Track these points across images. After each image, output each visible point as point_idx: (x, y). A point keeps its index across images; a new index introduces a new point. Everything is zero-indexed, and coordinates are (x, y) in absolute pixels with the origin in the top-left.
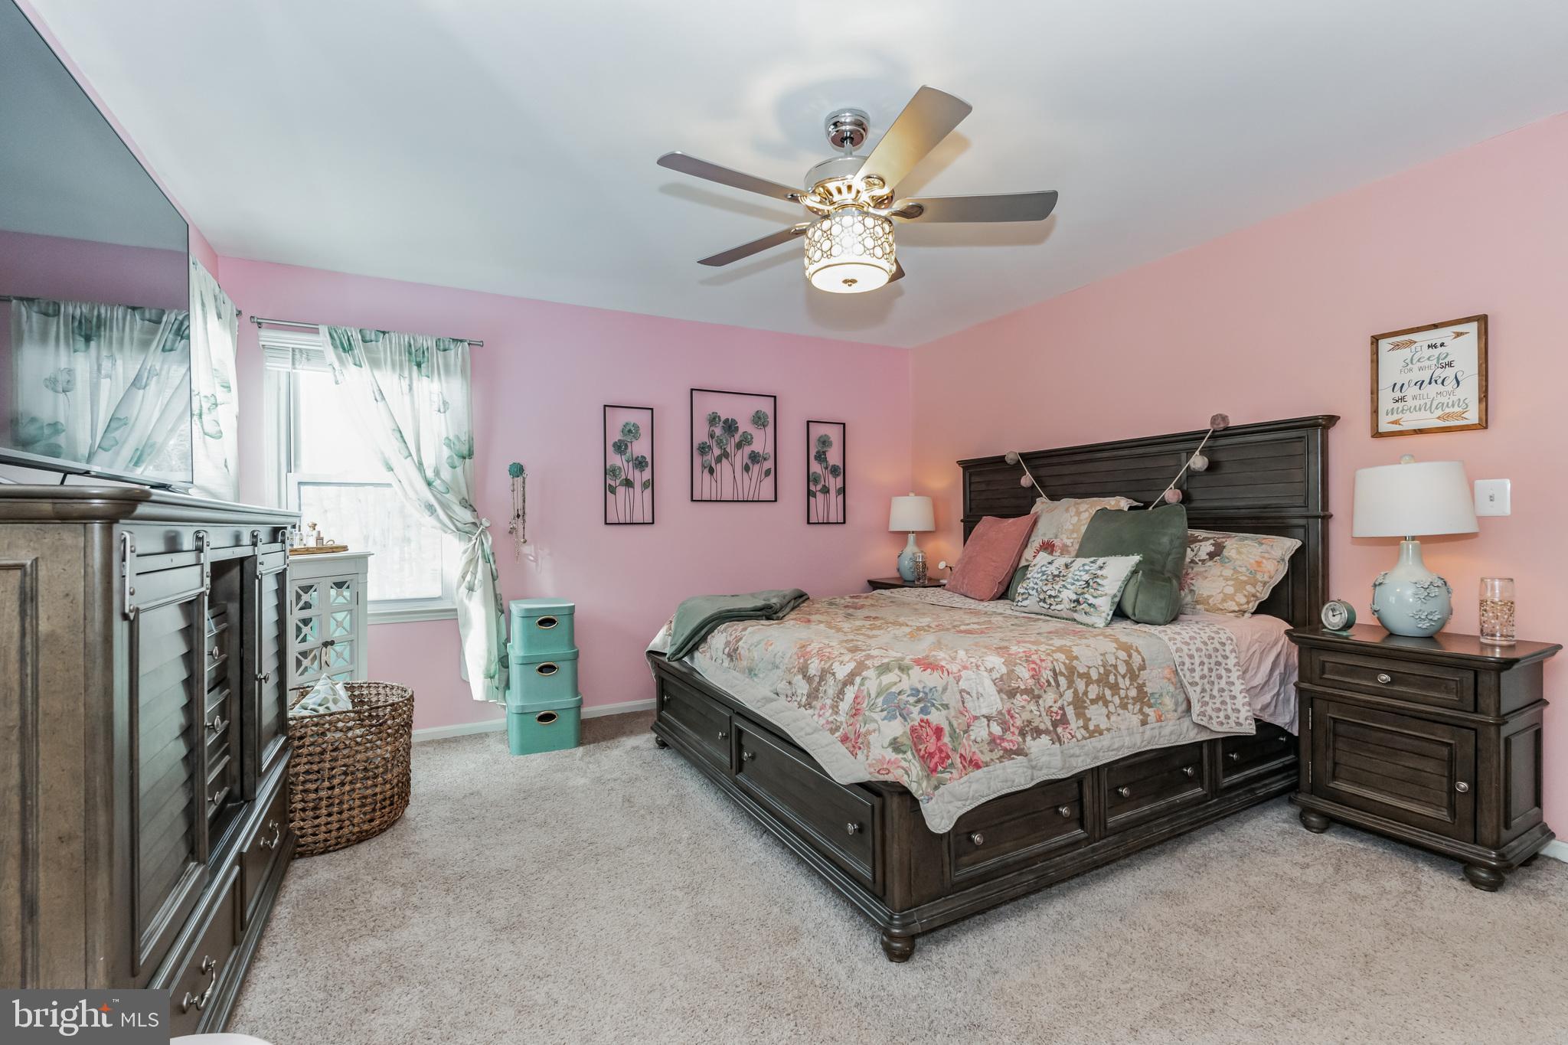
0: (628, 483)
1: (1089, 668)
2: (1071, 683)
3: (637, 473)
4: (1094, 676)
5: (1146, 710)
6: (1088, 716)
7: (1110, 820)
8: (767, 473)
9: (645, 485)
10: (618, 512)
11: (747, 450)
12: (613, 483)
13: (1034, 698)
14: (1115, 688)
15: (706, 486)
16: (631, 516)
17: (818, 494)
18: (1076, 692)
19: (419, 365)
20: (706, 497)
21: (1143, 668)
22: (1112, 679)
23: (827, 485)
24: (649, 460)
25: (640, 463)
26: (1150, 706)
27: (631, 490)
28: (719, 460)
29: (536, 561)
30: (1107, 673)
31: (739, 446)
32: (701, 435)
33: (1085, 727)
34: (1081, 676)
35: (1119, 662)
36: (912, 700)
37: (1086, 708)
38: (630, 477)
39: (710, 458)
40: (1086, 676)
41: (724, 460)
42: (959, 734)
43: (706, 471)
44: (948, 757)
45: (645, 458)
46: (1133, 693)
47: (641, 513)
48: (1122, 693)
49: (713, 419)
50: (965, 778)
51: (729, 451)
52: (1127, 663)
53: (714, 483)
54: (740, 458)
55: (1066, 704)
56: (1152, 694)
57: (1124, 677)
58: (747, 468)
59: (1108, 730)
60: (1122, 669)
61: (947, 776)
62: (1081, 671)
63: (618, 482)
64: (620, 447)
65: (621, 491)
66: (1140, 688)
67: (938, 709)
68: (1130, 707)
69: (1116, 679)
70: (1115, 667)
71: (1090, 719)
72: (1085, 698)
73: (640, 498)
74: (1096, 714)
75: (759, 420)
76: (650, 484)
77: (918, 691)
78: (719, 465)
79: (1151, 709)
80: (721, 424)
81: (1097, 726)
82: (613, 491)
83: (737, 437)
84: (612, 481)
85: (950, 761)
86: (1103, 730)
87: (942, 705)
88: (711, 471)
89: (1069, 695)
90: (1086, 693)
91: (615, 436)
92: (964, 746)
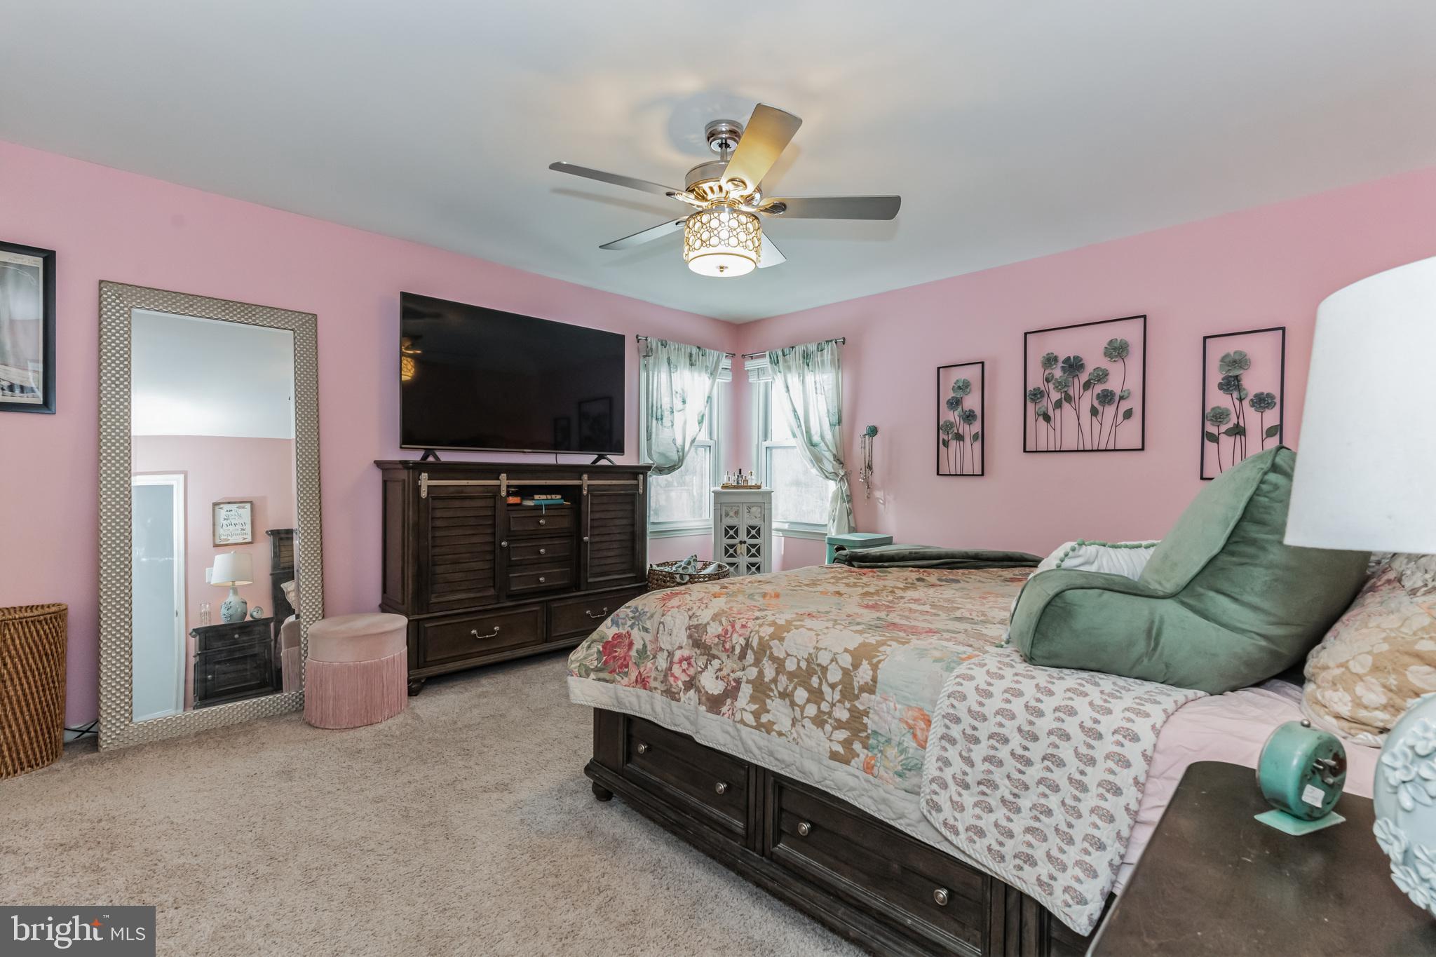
0: (959, 437)
1: (788, 655)
2: (757, 662)
3: (967, 427)
4: (791, 666)
5: (857, 746)
6: (768, 707)
7: (781, 845)
8: (1128, 414)
9: (975, 437)
10: (950, 465)
11: (1098, 389)
12: (946, 438)
13: (708, 655)
14: (816, 696)
15: (1042, 434)
16: (962, 468)
17: (1223, 438)
18: (761, 673)
19: (808, 365)
20: (1042, 447)
21: (870, 688)
22: (815, 681)
23: (1241, 424)
24: (978, 412)
25: (969, 417)
26: (865, 747)
27: (961, 442)
28: (1058, 405)
29: (884, 504)
30: (810, 672)
31: (1087, 385)
32: (1035, 381)
33: (757, 715)
34: (773, 659)
35: (833, 666)
36: (631, 615)
37: (769, 697)
38: (961, 431)
39: (1047, 404)
40: (779, 664)
41: (1065, 405)
42: (648, 656)
43: (1041, 418)
44: (627, 666)
45: (973, 412)
46: (842, 714)
47: (972, 465)
48: (825, 707)
49: (1050, 361)
50: (631, 689)
51: (1072, 394)
52: (846, 672)
53: (1051, 431)
54: (1087, 401)
55: (744, 679)
56: (875, 732)
57: (833, 686)
58: (1094, 412)
59: (780, 734)
60: (834, 676)
61: (618, 678)
62: (776, 654)
63: (950, 436)
64: (955, 403)
65: (953, 443)
66: (857, 716)
67: (639, 629)
68: (828, 728)
69: (820, 684)
70: (824, 669)
71: (768, 711)
72: (773, 686)
73: (971, 450)
74: (778, 711)
75: (1117, 351)
76: (981, 437)
77: (637, 611)
78: (1058, 412)
79: (866, 751)
80: (1060, 364)
81: (772, 723)
82: (946, 444)
83: (1084, 377)
84: (945, 435)
85: (626, 670)
86: (773, 730)
87: (643, 627)
88: (1047, 418)
89: (753, 672)
90: (775, 681)
91: (948, 394)
92: (646, 666)
